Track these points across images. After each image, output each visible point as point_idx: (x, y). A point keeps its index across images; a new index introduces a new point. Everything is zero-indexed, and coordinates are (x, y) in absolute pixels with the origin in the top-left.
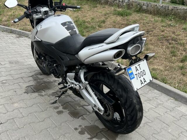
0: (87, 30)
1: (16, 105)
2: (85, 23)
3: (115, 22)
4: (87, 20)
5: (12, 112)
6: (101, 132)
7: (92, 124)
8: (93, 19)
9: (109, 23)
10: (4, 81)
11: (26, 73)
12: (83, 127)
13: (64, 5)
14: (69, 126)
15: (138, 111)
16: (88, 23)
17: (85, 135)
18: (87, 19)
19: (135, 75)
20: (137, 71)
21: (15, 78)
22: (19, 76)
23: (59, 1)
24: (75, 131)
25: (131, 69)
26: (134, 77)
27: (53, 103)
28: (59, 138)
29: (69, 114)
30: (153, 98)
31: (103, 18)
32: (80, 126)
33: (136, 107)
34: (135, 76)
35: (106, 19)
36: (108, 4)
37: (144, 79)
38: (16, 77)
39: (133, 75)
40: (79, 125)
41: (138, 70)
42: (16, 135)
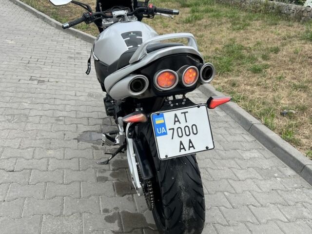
0: (239, 62)
1: (51, 152)
2: (241, 49)
3: (297, 53)
4: (248, 46)
5: (37, 161)
6: (142, 229)
7: (138, 211)
8: (258, 43)
9: (284, 53)
10: (61, 118)
11: (99, 113)
12: (120, 212)
13: (151, 7)
14: (99, 203)
15: (184, 205)
16: (247, 50)
17: (112, 224)
18: (248, 43)
19: (170, 129)
20: (177, 123)
21: (79, 116)
22: (86, 115)
23: (144, 1)
24: (102, 213)
25: (163, 116)
26: (165, 134)
27: (103, 163)
28: (70, 215)
29: (113, 185)
30: (297, 202)
31: (278, 44)
32: (116, 208)
33: (181, 194)
34: (170, 133)
35: (283, 45)
36: (302, 21)
37: (190, 142)
38: (82, 115)
39: (163, 128)
40: (115, 206)
41: (178, 121)
42: (17, 192)
